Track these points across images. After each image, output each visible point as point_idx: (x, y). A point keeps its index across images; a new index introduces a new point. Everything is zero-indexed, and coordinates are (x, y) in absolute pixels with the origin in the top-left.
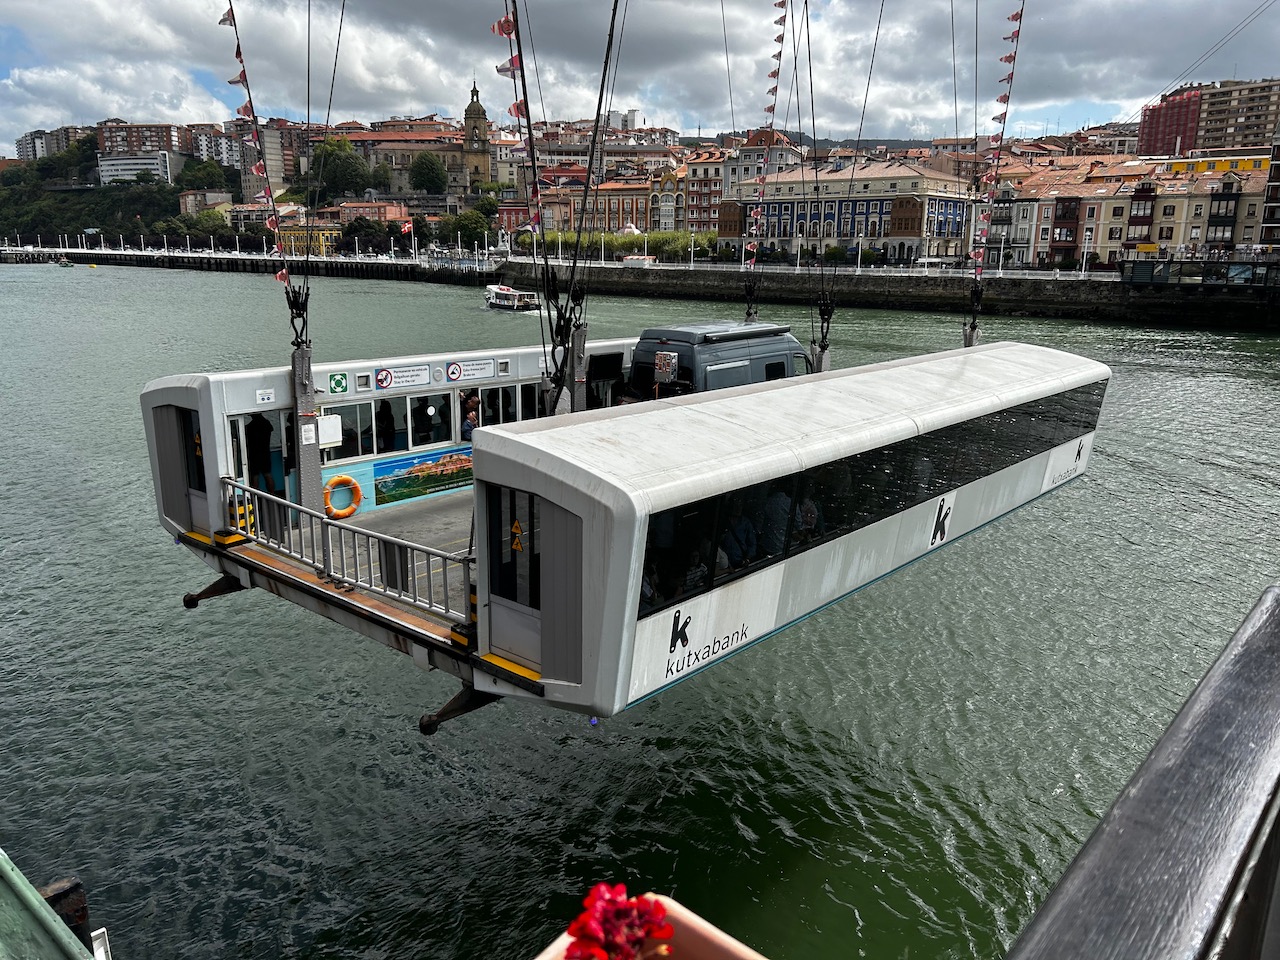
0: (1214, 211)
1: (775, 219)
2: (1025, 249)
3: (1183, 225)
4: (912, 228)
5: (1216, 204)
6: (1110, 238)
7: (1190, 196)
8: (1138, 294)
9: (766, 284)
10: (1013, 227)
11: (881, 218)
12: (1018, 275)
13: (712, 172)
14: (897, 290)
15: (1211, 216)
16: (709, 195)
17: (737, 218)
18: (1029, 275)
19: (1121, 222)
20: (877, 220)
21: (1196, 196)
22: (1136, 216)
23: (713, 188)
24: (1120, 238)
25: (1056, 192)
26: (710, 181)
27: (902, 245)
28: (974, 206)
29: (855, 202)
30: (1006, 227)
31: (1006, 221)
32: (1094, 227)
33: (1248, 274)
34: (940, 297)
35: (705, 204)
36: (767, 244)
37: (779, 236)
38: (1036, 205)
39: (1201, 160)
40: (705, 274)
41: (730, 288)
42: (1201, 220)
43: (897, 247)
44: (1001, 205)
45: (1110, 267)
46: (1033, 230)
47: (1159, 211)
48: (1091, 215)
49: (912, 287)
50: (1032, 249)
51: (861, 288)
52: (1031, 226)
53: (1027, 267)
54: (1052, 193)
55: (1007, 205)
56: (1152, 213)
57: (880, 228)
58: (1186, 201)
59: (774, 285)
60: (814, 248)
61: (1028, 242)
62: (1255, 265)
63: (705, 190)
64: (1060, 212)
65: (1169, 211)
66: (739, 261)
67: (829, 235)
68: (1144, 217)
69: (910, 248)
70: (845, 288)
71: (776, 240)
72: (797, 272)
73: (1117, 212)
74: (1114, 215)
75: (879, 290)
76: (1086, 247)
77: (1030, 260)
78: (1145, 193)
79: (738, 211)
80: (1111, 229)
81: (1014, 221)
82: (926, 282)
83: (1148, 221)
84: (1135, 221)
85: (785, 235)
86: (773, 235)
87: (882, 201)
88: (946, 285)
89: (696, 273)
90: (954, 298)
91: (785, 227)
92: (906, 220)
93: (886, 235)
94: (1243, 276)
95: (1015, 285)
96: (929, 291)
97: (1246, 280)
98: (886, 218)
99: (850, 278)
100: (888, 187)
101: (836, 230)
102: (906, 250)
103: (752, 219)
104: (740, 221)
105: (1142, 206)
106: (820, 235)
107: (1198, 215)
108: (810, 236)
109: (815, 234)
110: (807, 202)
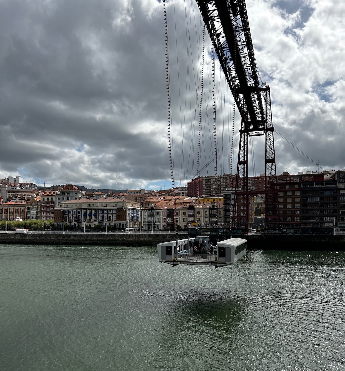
0: (211, 213)
1: (75, 215)
2: (159, 225)
3: (203, 217)
4: (123, 218)
5: (211, 211)
6: (183, 221)
7: (203, 209)
9: (73, 238)
10: (155, 218)
11: (112, 215)
12: (158, 233)
13: (50, 199)
14: (120, 239)
15: (210, 214)
16: (50, 207)
17: (61, 215)
18: (161, 233)
19: (186, 216)
20: (111, 216)
21: (205, 209)
23: (51, 204)
24: (186, 221)
25: (167, 207)
26: (50, 202)
27: (120, 224)
28: (142, 211)
29: (103, 210)
30: (153, 218)
31: (153, 216)
32: (178, 218)
34: (134, 241)
35: (48, 210)
36: (73, 224)
37: (77, 221)
38: (161, 211)
39: (205, 198)
40: (49, 235)
41: (60, 240)
42: (207, 216)
43: (119, 225)
44: (151, 211)
45: (184, 230)
46: (161, 218)
47: (196, 213)
48: (177, 214)
49: (125, 238)
50: (161, 225)
51: (108, 239)
52: (160, 217)
53: (160, 230)
54: (165, 207)
55: (152, 211)
56: (194, 214)
57: (113, 218)
58: (203, 210)
59: (76, 238)
60: (90, 225)
61: (160, 222)
62: (223, 229)
63: (48, 205)
64: (168, 213)
65: (199, 213)
66: (62, 230)
67: (95, 221)
68: (192, 215)
69: (123, 225)
70: (102, 239)
71: (76, 223)
72: (84, 234)
73: (184, 213)
74: (184, 214)
75: (114, 239)
76: (177, 224)
77: (161, 228)
78: (191, 208)
79: (61, 212)
80: (183, 218)
81: (155, 216)
82: (129, 236)
83: (193, 216)
84: (190, 216)
85: (79, 221)
86: (75, 221)
87: (112, 210)
88: (136, 237)
89: (45, 235)
90: (139, 241)
91: (79, 218)
92: (121, 216)
93: (115, 221)
94: (221, 232)
95: (157, 236)
96: (131, 239)
97: (222, 233)
98: (114, 215)
99: (104, 235)
100: (114, 205)
101: (97, 219)
102: (122, 226)
103: (67, 216)
104: (62, 216)
105: (191, 212)
106: (92, 221)
107: (206, 214)
108: (88, 221)
109: (90, 220)
110: (86, 210)
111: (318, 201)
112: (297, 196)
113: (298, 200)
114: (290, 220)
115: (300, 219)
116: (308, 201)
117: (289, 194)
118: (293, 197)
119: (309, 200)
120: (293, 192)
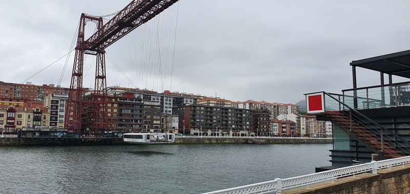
3: (25, 121)
15: (34, 118)
19: (3, 119)
21: (28, 112)
22: (10, 117)
24: (3, 124)
33: (62, 135)
42: (31, 119)
47: (17, 116)
56: (14, 117)
58: (25, 113)
65: (20, 116)
73: (1, 115)
78: (12, 110)
105: (11, 114)
107: (29, 117)
111: (130, 112)
112: (115, 108)
113: (115, 111)
118: (112, 108)
119: (123, 111)
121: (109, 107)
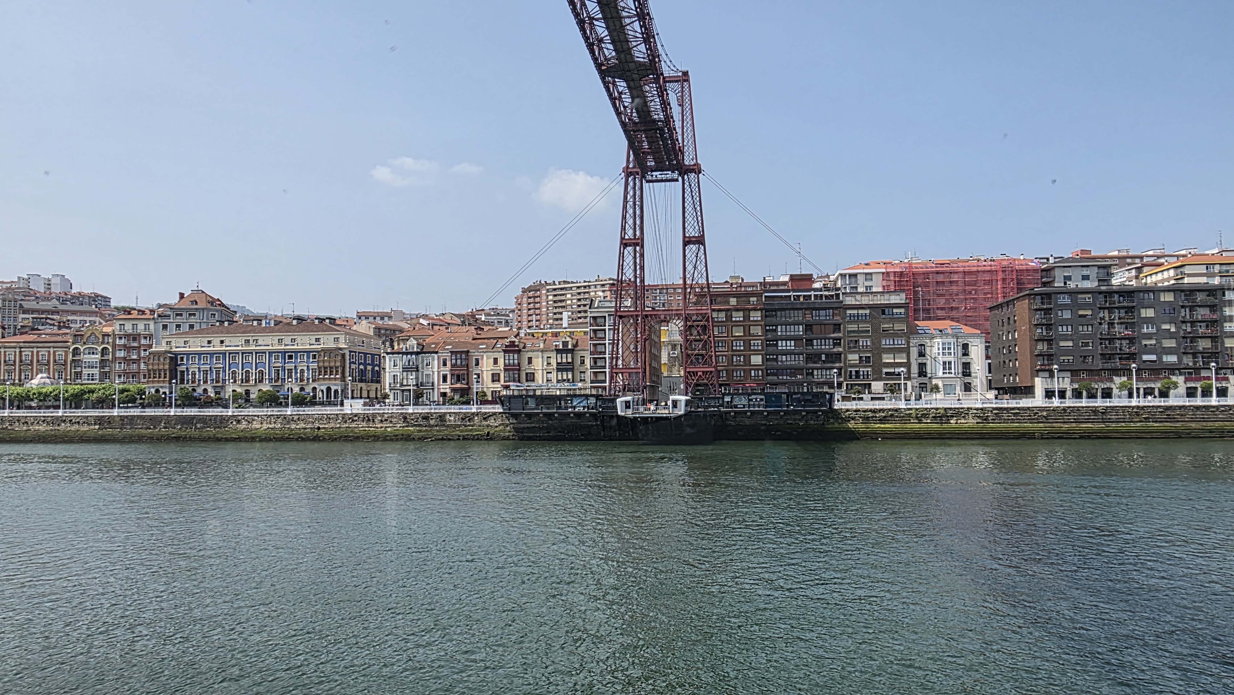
0: (559, 361)
1: (207, 368)
2: (431, 391)
3: (541, 371)
5: (559, 356)
6: (493, 381)
7: (541, 351)
8: (515, 421)
10: (420, 374)
11: (308, 367)
12: (427, 410)
13: (141, 327)
15: (558, 364)
16: (139, 348)
17: (168, 366)
18: (435, 410)
19: (498, 370)
21: (545, 351)
22: (509, 365)
23: (143, 342)
24: (498, 381)
25: (450, 347)
26: (140, 335)
27: (329, 389)
28: (387, 357)
29: (284, 353)
30: (414, 373)
31: (414, 368)
32: (480, 372)
33: (584, 403)
35: (135, 357)
36: (200, 390)
37: (212, 383)
38: (436, 356)
39: (551, 330)
40: (131, 418)
42: (552, 367)
43: (325, 391)
44: (409, 356)
45: (494, 402)
46: (435, 374)
47: (523, 362)
48: (477, 364)
50: (436, 390)
51: (293, 426)
52: (433, 372)
53: (433, 403)
55: (414, 356)
56: (518, 363)
58: (540, 354)
60: (247, 392)
61: (433, 385)
62: (588, 397)
63: (134, 344)
64: (454, 362)
65: (530, 361)
66: (170, 406)
67: (261, 382)
68: (513, 365)
69: (336, 391)
70: (278, 427)
71: (208, 387)
72: (230, 414)
73: (495, 362)
74: (493, 364)
75: (310, 426)
76: (475, 387)
77: (436, 398)
78: (511, 348)
79: (168, 360)
80: (493, 374)
81: (420, 368)
82: (350, 418)
83: (516, 368)
84: (507, 368)
85: (218, 382)
86: (205, 382)
89: (121, 418)
92: (331, 368)
93: (314, 381)
94: (582, 405)
95: (424, 418)
97: (584, 408)
98: (313, 367)
99: (282, 417)
100: (313, 342)
101: (267, 377)
102: (333, 393)
103: (183, 368)
104: (171, 371)
105: (511, 358)
106: (252, 382)
107: (549, 364)
108: (242, 382)
109: (248, 381)
110: (238, 353)
111: (801, 333)
112: (756, 323)
113: (757, 330)
114: (740, 376)
115: (762, 376)
116: (779, 334)
117: (738, 316)
118: (746, 325)
119: (782, 331)
120: (747, 312)
121: (737, 324)
